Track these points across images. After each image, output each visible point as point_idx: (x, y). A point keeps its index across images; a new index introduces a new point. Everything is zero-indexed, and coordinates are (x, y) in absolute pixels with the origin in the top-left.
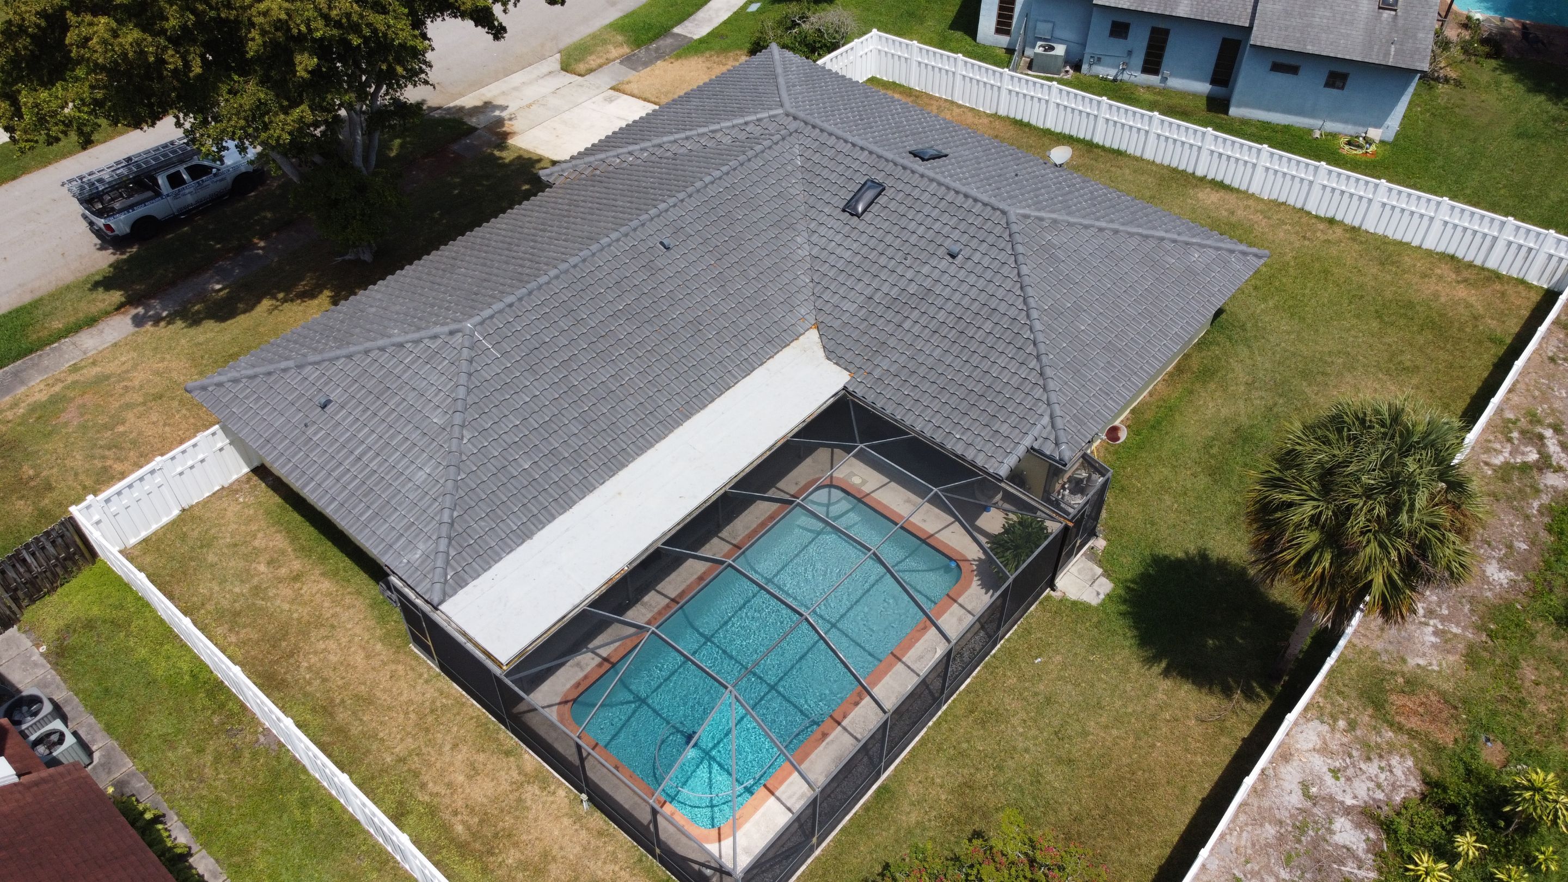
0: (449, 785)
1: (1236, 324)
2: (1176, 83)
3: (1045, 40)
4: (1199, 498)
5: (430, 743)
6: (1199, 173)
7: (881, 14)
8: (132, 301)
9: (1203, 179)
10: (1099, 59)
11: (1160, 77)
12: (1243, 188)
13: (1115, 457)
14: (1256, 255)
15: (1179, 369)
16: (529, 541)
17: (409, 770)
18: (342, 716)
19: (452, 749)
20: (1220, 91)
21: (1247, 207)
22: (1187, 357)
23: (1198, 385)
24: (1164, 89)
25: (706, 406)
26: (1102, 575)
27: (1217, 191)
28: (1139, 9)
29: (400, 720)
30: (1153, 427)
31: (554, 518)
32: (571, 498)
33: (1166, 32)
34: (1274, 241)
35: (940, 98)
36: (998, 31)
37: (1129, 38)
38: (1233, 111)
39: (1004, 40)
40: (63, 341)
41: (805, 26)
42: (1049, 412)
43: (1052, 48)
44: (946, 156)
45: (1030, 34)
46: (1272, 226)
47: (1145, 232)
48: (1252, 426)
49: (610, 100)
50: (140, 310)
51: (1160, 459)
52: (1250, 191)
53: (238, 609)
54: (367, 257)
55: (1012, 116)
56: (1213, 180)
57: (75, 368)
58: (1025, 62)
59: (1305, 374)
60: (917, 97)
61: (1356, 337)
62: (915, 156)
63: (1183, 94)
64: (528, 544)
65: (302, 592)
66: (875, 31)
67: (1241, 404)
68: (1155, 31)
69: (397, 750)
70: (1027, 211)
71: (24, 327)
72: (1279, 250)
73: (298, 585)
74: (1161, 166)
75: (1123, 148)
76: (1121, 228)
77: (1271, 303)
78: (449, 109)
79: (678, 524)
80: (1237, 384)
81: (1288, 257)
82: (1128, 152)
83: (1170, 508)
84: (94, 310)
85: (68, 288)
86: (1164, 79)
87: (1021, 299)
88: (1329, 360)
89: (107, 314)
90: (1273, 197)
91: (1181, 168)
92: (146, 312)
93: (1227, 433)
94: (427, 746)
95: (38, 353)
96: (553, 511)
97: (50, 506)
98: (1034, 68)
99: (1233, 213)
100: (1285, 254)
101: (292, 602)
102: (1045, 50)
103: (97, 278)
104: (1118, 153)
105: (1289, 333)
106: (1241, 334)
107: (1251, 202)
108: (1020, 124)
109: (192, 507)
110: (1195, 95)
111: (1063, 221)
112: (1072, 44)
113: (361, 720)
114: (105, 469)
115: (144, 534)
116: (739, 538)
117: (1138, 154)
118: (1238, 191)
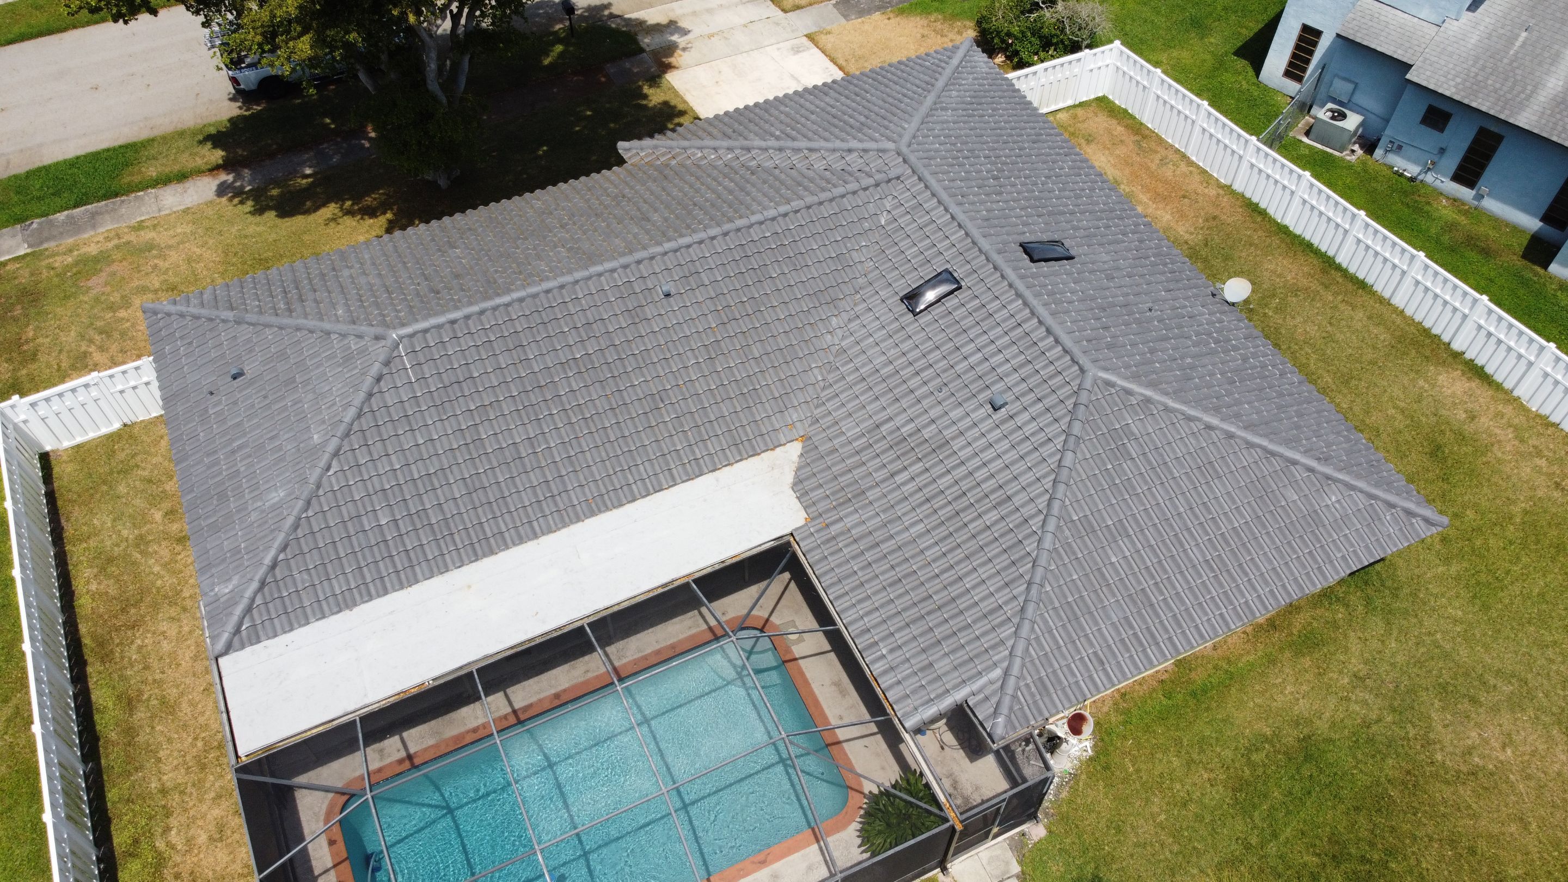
0: (189, 841)
1: (1389, 583)
2: (1492, 205)
3: (1341, 103)
4: (1199, 818)
5: (199, 784)
6: (1456, 346)
7: (1158, 13)
8: (226, 166)
9: (1458, 355)
10: (1400, 147)
11: (1474, 192)
12: (1508, 385)
13: (1121, 718)
14: (1426, 520)
15: (1272, 624)
16: (347, 612)
17: (164, 807)
18: (141, 714)
19: (214, 799)
20: (1551, 232)
21: (1499, 415)
22: (1292, 609)
23: (1288, 654)
24: (1476, 208)
25: (621, 505)
26: (1018, 876)
27: (1469, 379)
28: (1466, 101)
29: (186, 744)
30: (1193, 694)
31: (386, 592)
32: (415, 575)
33: (1499, 139)
34: (1509, 477)
35: (1172, 146)
36: (1288, 74)
37: (1446, 132)
38: (1554, 268)
39: (1292, 87)
40: (150, 190)
41: (1047, 13)
42: (1005, 664)
43: (1343, 116)
44: (1071, 258)
45: (1323, 89)
46: (1521, 455)
47: (1271, 447)
48: (1330, 741)
49: (797, 50)
50: (230, 178)
51: (1178, 742)
52: (1516, 393)
53: (116, 554)
54: (443, 182)
55: (1248, 195)
56: (1472, 361)
57: (140, 227)
58: (1307, 123)
59: (1443, 689)
60: (1145, 137)
61: (1552, 661)
62: (1026, 252)
63: (1497, 222)
64: (346, 615)
65: (179, 557)
66: (1117, 43)
67: (1332, 702)
68: (1482, 132)
69: (165, 778)
70: (1113, 378)
71: (127, 164)
72: (1509, 493)
73: (179, 548)
74: (1410, 321)
75: (1370, 280)
76: (1240, 433)
77: (1454, 569)
78: (630, 19)
79: (512, 648)
80: (1341, 672)
81: (1516, 509)
82: (1375, 288)
83: (1153, 816)
84: (191, 165)
85: (181, 134)
86: (1480, 197)
87: (1047, 496)
88: (1492, 681)
89: (199, 172)
90: (1545, 411)
91: (1435, 331)
92: (234, 181)
93: (1290, 737)
94: (194, 785)
95: (123, 198)
96: (388, 585)
97: (24, 379)
98: (1312, 135)
99: (1473, 418)
100: (1514, 502)
101: (165, 566)
102: (1333, 118)
103: (213, 130)
104: (1362, 285)
105: (1456, 621)
106: (1388, 600)
107: (1508, 410)
108: (1254, 210)
109: (134, 424)
110: (1516, 229)
111: (1159, 402)
112: (1373, 117)
113: (153, 728)
114: (85, 354)
115: (79, 440)
116: (624, 661)
117: (1386, 295)
118: (1498, 387)
